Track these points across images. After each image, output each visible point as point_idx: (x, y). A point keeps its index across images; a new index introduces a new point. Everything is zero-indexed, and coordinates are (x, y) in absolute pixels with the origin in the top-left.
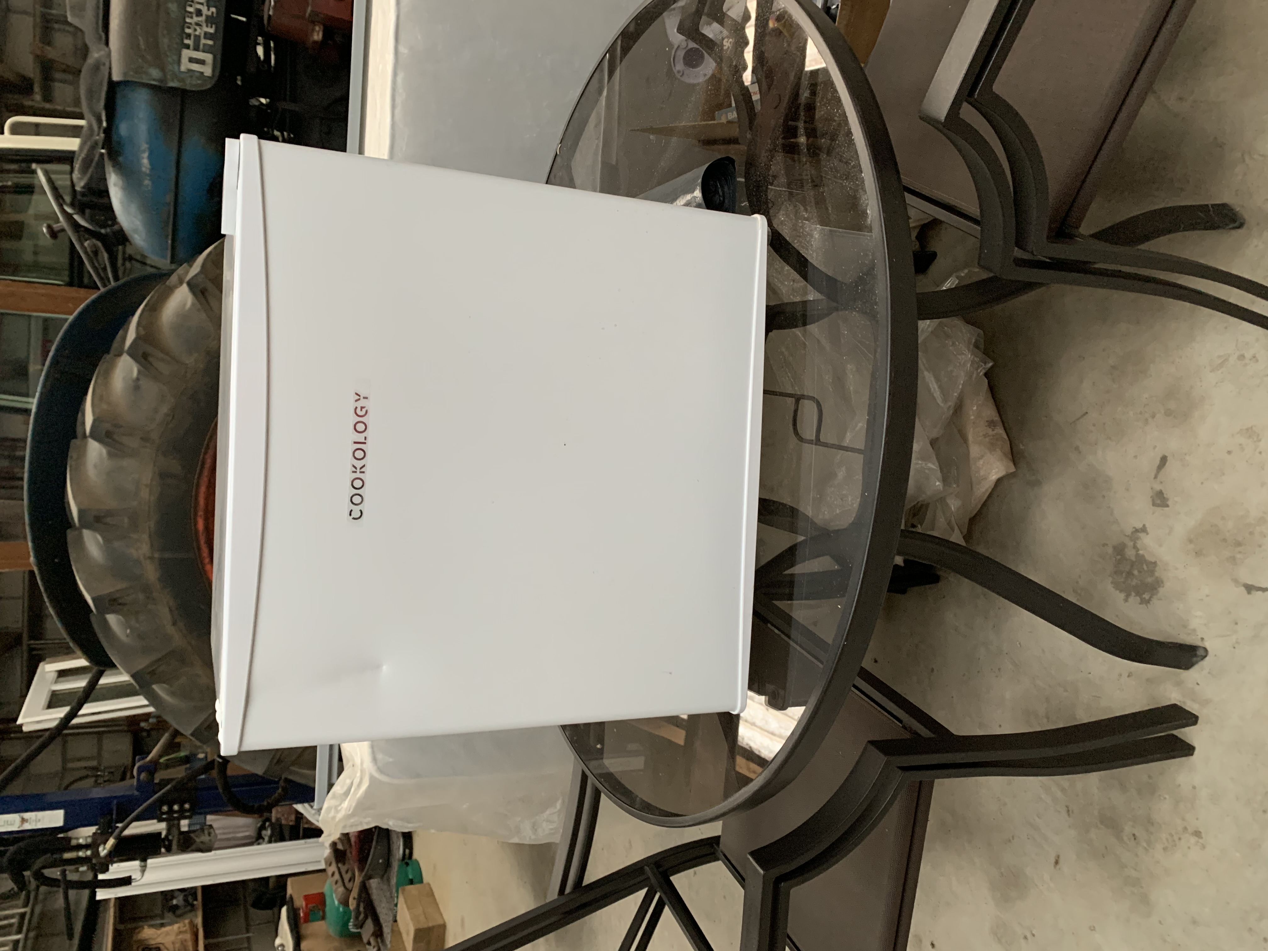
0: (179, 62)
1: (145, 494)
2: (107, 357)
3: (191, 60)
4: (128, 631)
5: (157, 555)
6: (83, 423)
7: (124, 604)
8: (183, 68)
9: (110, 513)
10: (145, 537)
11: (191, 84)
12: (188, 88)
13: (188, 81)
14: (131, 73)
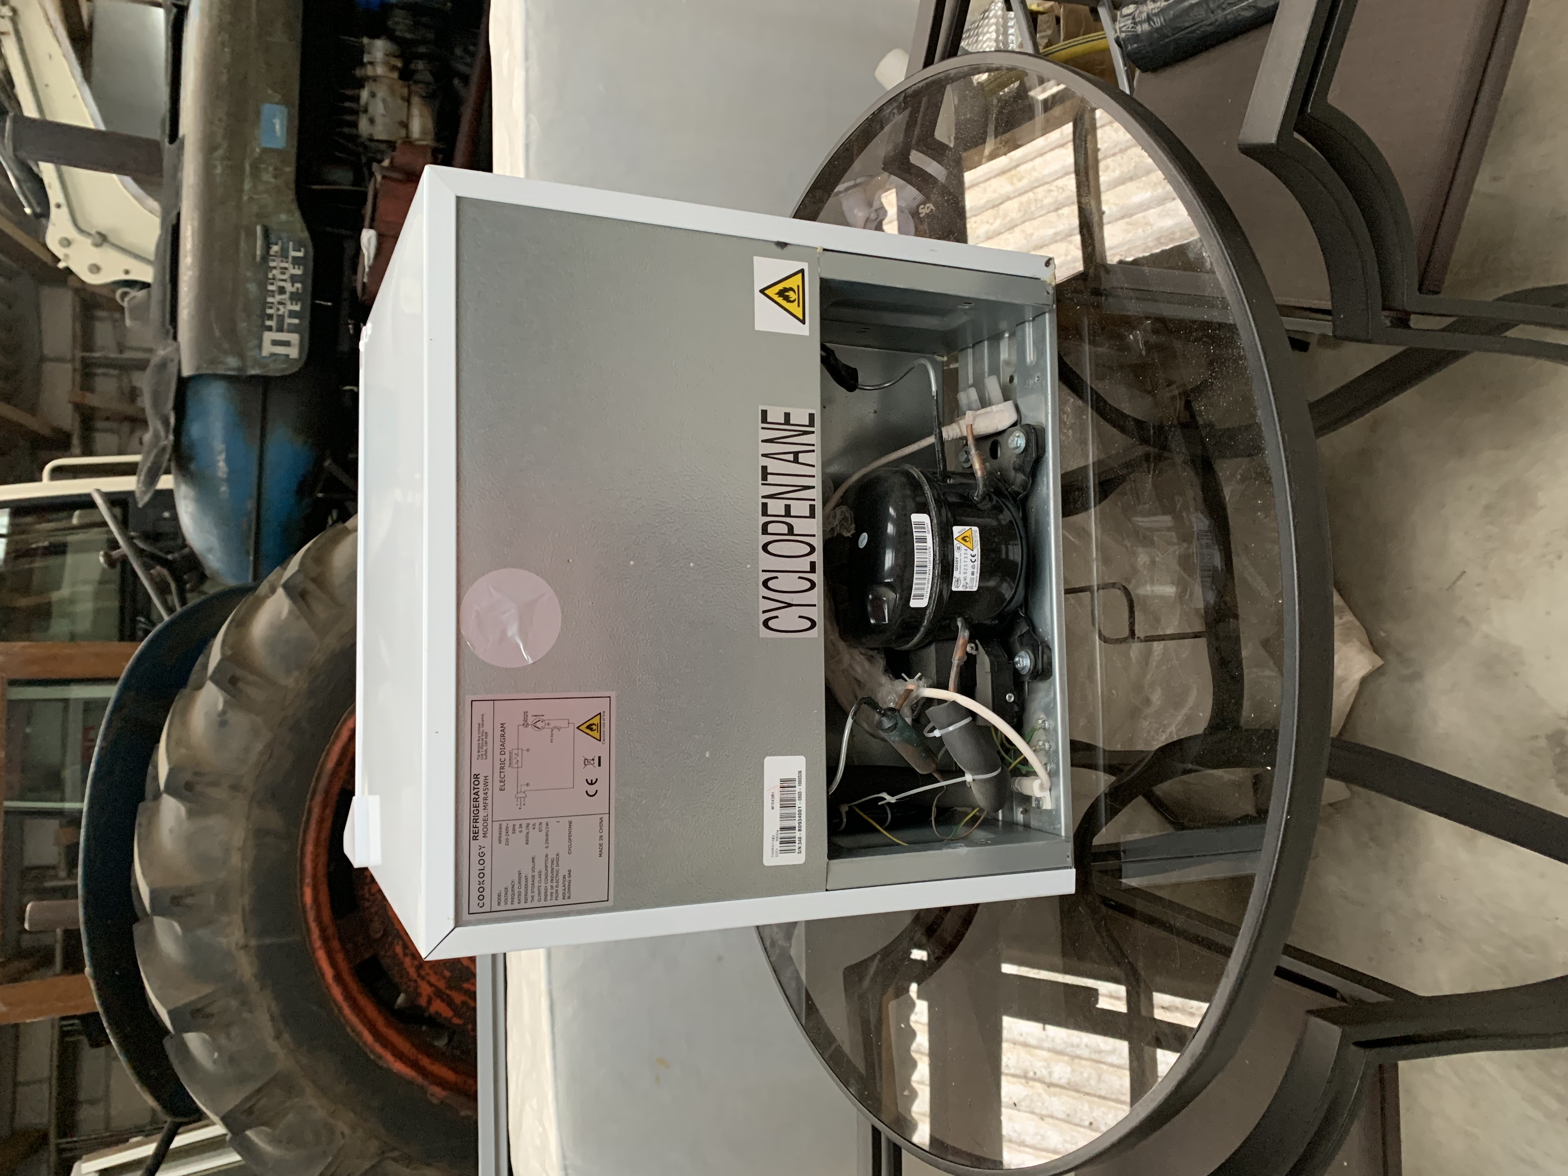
0: (260, 347)
1: (235, 860)
2: (185, 691)
3: (275, 343)
4: (216, 1055)
5: (253, 942)
6: (156, 778)
7: (209, 1016)
8: (265, 352)
9: (190, 892)
10: (237, 919)
11: (275, 370)
12: (271, 374)
13: (272, 366)
14: (205, 365)
